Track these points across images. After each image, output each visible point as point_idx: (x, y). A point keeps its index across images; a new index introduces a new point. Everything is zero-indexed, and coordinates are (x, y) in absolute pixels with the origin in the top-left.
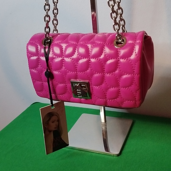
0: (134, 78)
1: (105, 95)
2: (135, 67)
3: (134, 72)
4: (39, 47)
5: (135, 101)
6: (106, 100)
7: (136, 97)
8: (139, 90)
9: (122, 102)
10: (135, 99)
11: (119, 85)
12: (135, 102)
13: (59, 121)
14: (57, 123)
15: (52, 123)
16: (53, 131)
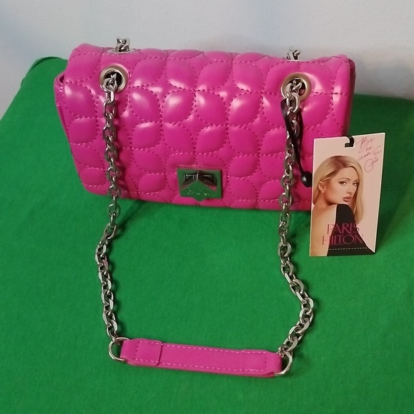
1: (257, 193)
6: (257, 201)
13: (358, 184)
14: (353, 189)
15: (339, 184)
16: (336, 206)
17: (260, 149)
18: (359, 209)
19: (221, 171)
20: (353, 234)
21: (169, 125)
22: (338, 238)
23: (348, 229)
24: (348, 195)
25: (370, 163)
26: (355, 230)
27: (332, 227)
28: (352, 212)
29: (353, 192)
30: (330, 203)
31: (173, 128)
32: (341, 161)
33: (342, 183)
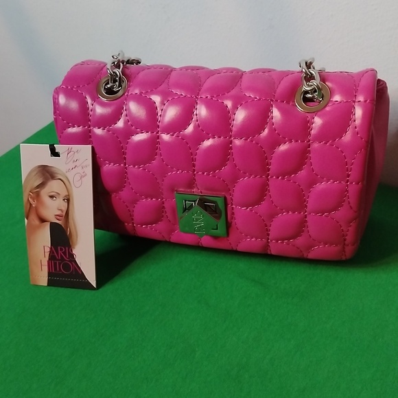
0: (347, 191)
1: (267, 230)
2: (352, 164)
3: (348, 176)
4: (89, 100)
5: (344, 244)
6: (268, 242)
7: (347, 235)
8: (355, 219)
9: (309, 248)
10: (345, 240)
11: (306, 206)
12: (344, 248)
13: (68, 200)
14: (64, 205)
15: (50, 199)
16: (49, 223)
17: (269, 170)
18: (73, 231)
19: (225, 198)
20: (71, 261)
21: (166, 137)
22: (55, 264)
23: (65, 253)
24: (59, 213)
25: (77, 177)
26: (72, 256)
27: (48, 250)
28: (66, 233)
29: (65, 209)
30: (43, 220)
31: (171, 139)
32: (48, 172)
33: (52, 197)
